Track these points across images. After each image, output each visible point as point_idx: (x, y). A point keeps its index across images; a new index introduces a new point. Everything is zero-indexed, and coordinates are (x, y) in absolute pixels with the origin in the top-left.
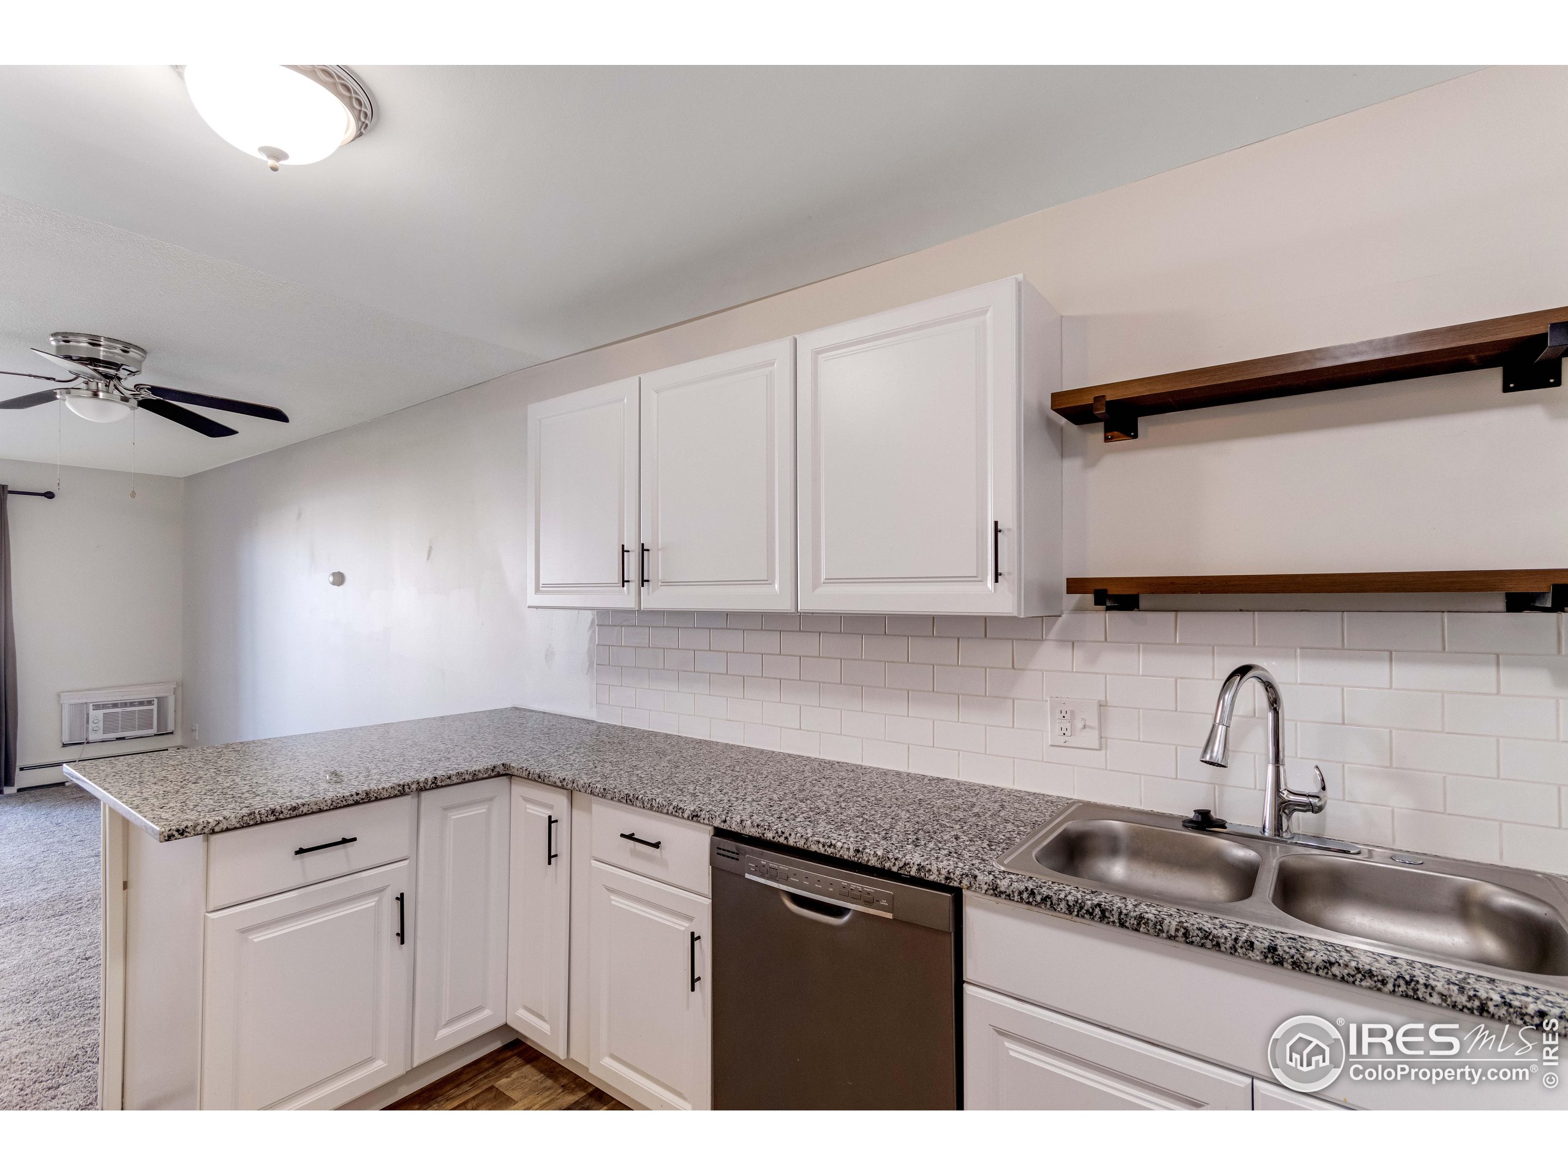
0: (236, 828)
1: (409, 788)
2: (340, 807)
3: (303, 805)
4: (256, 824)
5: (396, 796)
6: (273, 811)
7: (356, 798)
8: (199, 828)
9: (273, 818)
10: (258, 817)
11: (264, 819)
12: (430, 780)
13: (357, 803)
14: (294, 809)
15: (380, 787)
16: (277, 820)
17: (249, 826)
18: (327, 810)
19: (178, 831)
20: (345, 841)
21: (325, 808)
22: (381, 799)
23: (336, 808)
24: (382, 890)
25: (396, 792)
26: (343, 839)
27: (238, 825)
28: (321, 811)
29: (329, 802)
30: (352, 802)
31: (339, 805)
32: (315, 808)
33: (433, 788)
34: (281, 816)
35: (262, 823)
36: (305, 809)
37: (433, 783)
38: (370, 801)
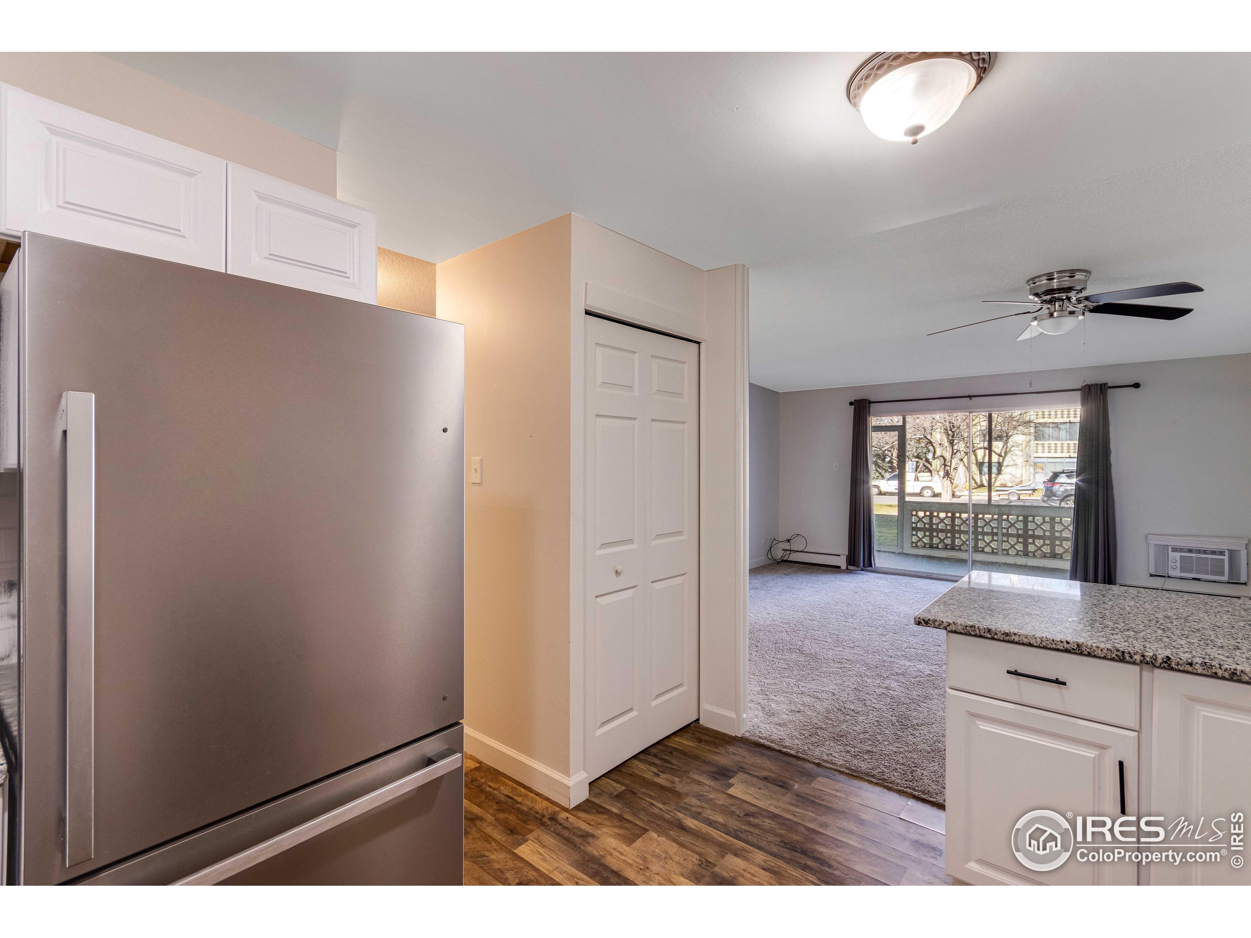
0: (961, 633)
1: (1131, 658)
2: (1050, 649)
3: (1015, 634)
4: (976, 636)
5: (1113, 659)
6: (989, 631)
7: (1066, 646)
8: (937, 624)
9: (989, 636)
10: (977, 630)
11: (982, 634)
12: (1160, 657)
13: (1067, 651)
14: (1007, 634)
15: (1094, 645)
16: (993, 639)
17: (970, 635)
18: (1036, 647)
19: (924, 620)
20: (1057, 682)
21: (1035, 644)
22: (1095, 656)
23: (1045, 648)
24: (1103, 748)
25: (1114, 656)
26: (1057, 679)
27: (963, 632)
28: (1030, 645)
29: (1039, 641)
30: (1061, 648)
31: (1049, 646)
32: (1025, 641)
33: (1164, 668)
34: (996, 636)
35: (981, 636)
36: (1016, 639)
37: (1166, 662)
38: (1081, 654)
